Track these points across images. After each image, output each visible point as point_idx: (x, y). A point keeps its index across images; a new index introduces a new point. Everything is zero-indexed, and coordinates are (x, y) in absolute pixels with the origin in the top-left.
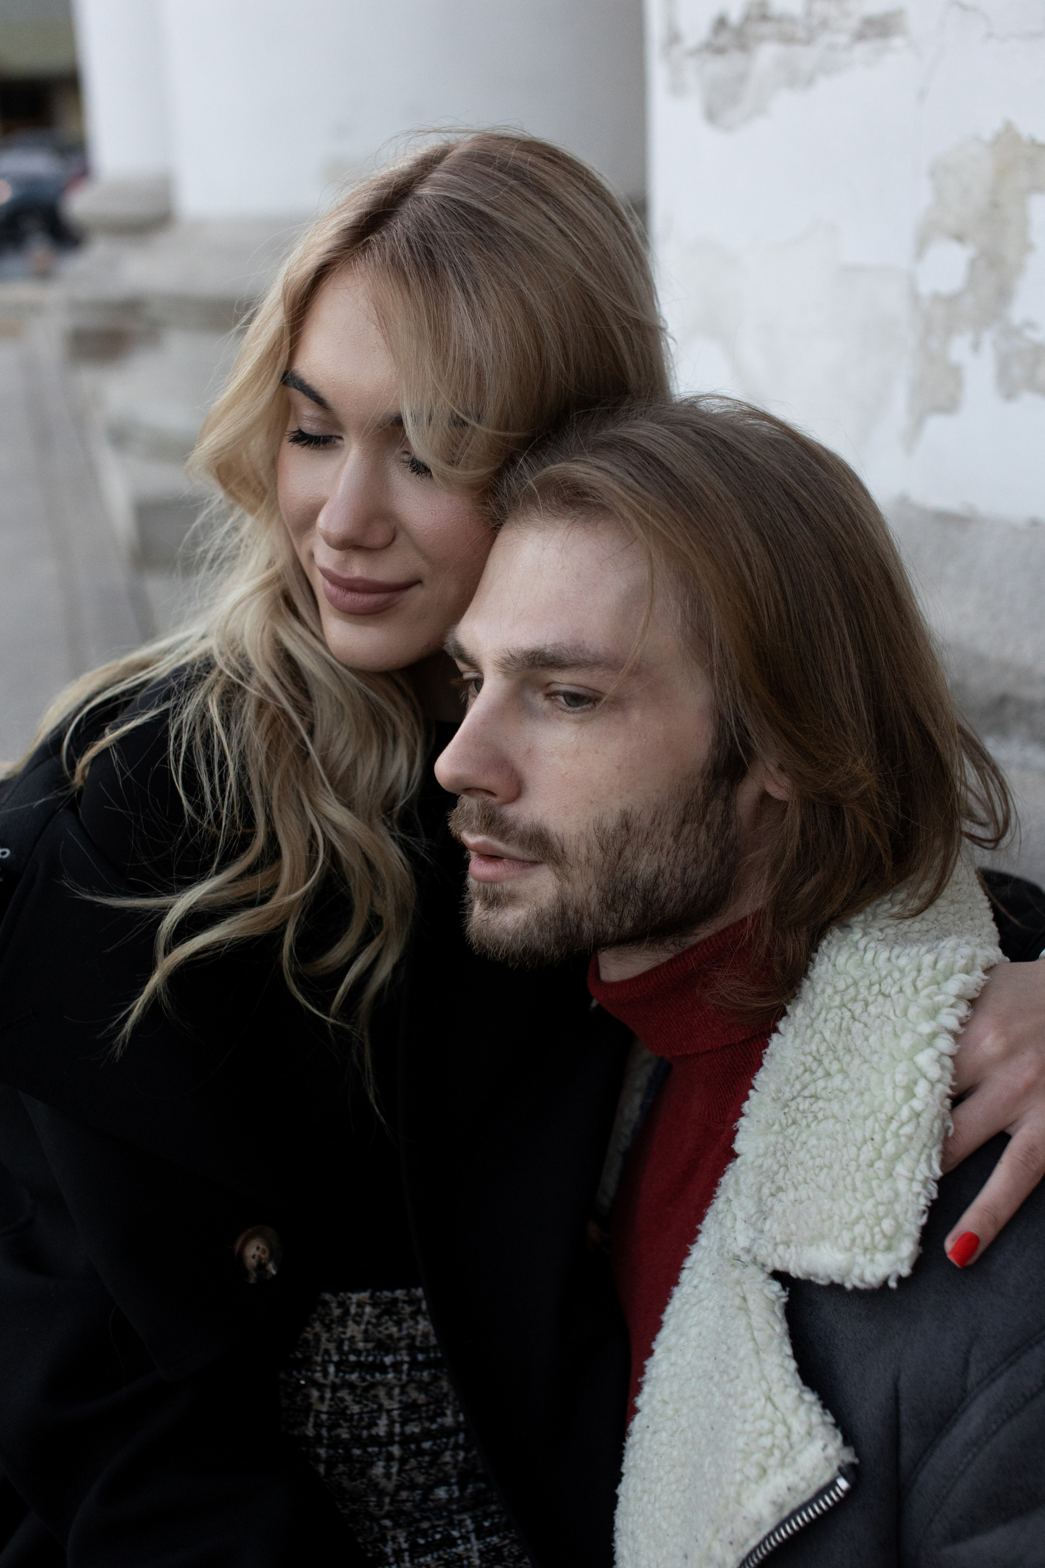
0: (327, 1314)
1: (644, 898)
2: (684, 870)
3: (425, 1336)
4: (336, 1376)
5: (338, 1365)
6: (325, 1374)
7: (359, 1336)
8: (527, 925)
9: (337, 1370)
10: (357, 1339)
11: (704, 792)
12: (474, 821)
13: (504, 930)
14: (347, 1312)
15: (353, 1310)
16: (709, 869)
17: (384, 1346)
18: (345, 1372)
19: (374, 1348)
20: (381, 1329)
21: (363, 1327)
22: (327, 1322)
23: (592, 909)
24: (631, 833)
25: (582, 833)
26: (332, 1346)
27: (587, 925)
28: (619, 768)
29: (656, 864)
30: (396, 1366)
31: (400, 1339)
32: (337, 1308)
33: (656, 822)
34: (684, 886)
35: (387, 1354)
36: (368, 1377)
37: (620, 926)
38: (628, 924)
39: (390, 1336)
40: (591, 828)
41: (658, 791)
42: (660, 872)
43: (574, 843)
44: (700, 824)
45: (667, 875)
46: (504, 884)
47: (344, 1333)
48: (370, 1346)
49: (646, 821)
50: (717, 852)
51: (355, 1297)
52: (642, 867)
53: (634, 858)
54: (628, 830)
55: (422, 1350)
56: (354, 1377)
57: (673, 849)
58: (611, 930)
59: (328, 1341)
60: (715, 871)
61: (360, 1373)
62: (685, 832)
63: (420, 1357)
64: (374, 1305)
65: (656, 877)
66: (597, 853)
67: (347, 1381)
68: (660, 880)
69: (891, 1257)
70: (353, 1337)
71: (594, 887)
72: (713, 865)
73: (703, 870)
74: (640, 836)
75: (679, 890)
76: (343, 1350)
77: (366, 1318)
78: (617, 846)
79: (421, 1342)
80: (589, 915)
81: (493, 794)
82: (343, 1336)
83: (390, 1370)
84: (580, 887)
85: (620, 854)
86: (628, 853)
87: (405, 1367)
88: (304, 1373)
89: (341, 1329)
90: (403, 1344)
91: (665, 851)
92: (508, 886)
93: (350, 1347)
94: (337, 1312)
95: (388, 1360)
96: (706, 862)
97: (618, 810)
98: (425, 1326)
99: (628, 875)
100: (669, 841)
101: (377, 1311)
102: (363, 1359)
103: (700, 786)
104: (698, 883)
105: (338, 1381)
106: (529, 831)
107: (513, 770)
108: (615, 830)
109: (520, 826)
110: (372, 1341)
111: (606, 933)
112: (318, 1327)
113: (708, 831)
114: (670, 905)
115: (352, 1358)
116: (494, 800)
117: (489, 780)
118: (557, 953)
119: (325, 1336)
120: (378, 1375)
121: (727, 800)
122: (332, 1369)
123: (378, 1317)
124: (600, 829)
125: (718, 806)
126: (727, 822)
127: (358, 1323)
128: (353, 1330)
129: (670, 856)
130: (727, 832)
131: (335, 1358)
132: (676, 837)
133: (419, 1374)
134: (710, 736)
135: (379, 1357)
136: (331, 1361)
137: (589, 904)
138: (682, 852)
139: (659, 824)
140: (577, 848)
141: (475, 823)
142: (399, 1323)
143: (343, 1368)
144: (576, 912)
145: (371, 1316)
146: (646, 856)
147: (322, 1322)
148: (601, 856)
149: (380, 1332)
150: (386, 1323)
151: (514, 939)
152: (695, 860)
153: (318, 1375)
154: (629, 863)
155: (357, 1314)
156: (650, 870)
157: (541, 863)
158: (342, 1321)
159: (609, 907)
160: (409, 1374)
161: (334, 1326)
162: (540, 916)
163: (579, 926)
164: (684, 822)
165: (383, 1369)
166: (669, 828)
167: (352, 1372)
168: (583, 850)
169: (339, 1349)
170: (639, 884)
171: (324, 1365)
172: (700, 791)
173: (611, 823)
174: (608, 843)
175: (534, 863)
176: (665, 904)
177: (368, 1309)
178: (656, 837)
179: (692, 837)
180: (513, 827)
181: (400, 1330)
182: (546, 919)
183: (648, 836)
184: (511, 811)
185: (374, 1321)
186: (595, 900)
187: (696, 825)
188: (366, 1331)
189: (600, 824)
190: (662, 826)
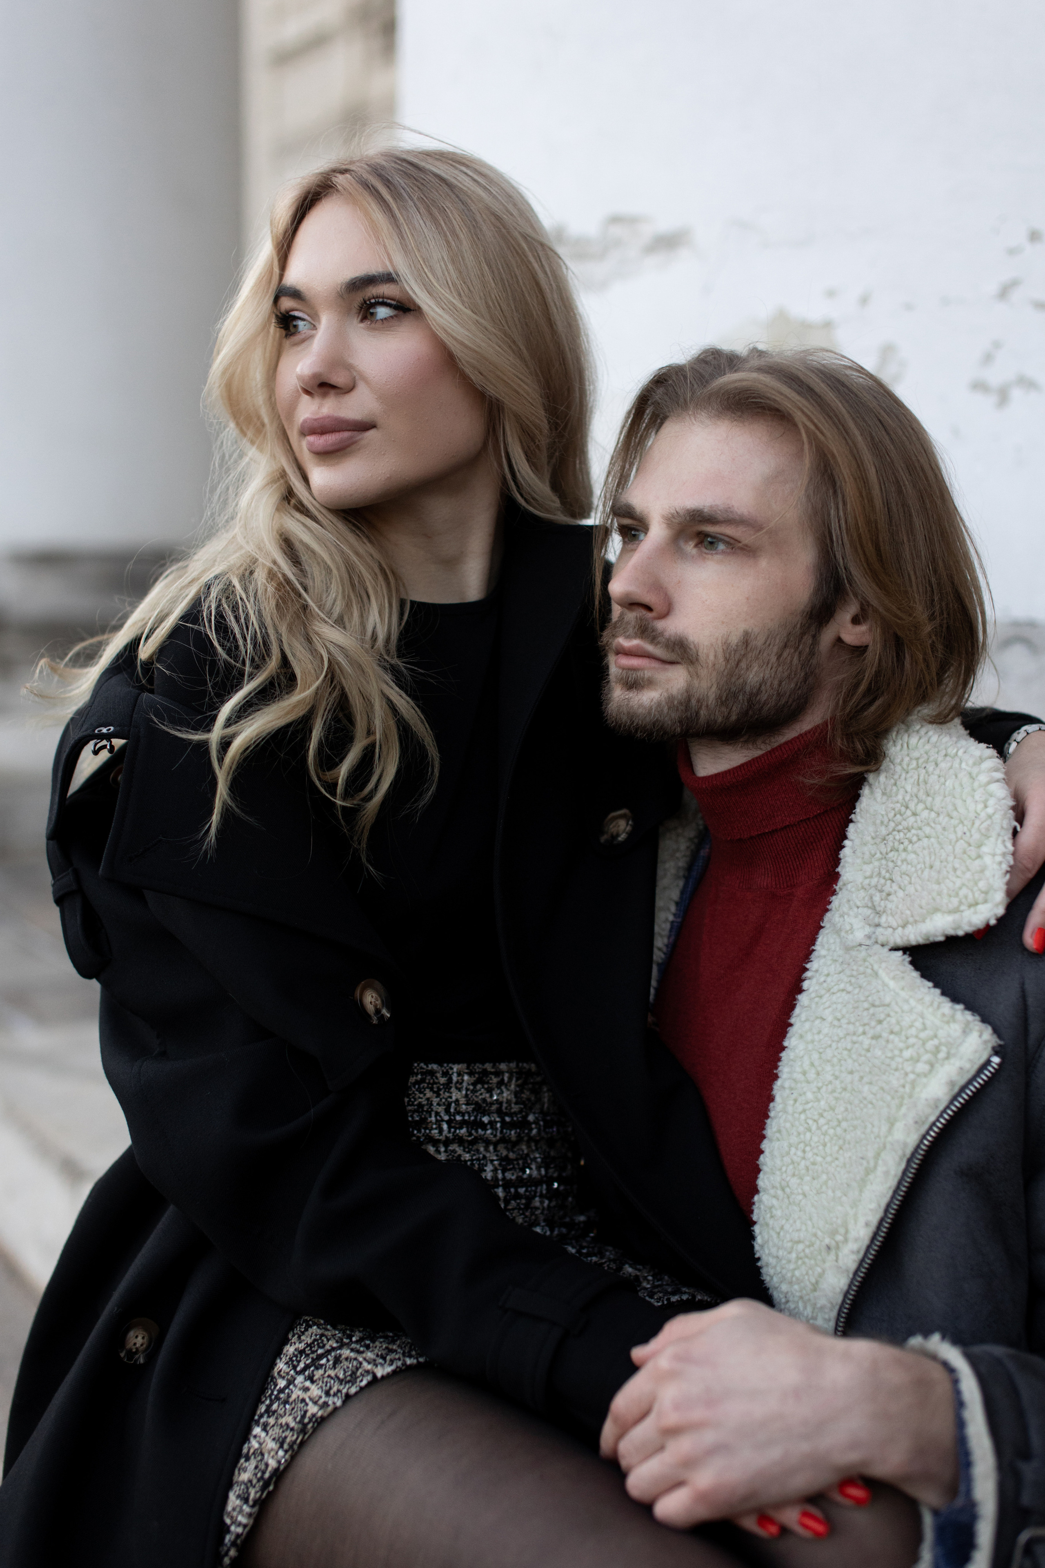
0: (435, 1083)
1: (749, 700)
2: (780, 685)
3: (509, 1102)
4: (449, 1132)
5: (449, 1122)
6: (441, 1131)
7: (463, 1101)
8: (659, 704)
9: (449, 1127)
10: (461, 1102)
11: (801, 628)
12: (631, 629)
13: (641, 706)
14: (450, 1080)
15: (455, 1078)
16: (796, 685)
17: (480, 1108)
18: (456, 1129)
19: (474, 1110)
20: (478, 1094)
21: (464, 1092)
22: (435, 1090)
23: (710, 702)
24: (749, 649)
25: (712, 645)
26: (441, 1109)
27: (703, 712)
28: (748, 599)
29: (762, 675)
30: (492, 1123)
31: (492, 1104)
32: (442, 1077)
33: (768, 643)
34: (778, 694)
35: (484, 1116)
36: (473, 1132)
37: (728, 718)
38: (734, 717)
39: (484, 1100)
40: (719, 642)
41: (772, 620)
42: (763, 682)
43: (705, 651)
44: (795, 651)
45: (768, 684)
46: (646, 672)
47: (451, 1097)
48: (470, 1108)
49: (759, 642)
50: (803, 674)
51: (456, 1068)
52: (751, 676)
53: (747, 669)
54: (747, 646)
55: (507, 1114)
56: (463, 1131)
57: (775, 665)
58: (720, 720)
59: (438, 1104)
60: (800, 688)
61: (467, 1128)
62: (785, 654)
63: (507, 1119)
64: (470, 1074)
65: (760, 686)
66: (721, 660)
67: (457, 1135)
68: (763, 687)
69: (989, 906)
70: (457, 1101)
71: (715, 686)
72: (799, 684)
73: (793, 685)
74: (754, 653)
75: (774, 697)
76: (450, 1112)
77: (465, 1084)
78: (737, 657)
79: (506, 1108)
80: (707, 706)
81: (649, 608)
82: (449, 1100)
83: (489, 1127)
84: (705, 684)
85: (738, 664)
86: (743, 665)
87: (499, 1125)
88: (423, 1131)
89: (447, 1094)
90: (494, 1107)
91: (770, 666)
92: (647, 674)
93: (455, 1109)
94: (443, 1080)
95: (486, 1119)
96: (795, 680)
97: (742, 630)
98: (508, 1095)
99: (741, 680)
100: (773, 659)
101: (473, 1079)
102: (466, 1118)
103: (800, 622)
104: (788, 694)
105: (450, 1135)
106: (672, 638)
107: (666, 594)
108: (737, 646)
109: (667, 634)
110: (472, 1104)
111: (716, 722)
112: (429, 1094)
113: (800, 657)
114: (766, 708)
115: (458, 1118)
116: (649, 615)
117: (648, 598)
118: (679, 729)
119: (435, 1101)
120: (480, 1131)
121: (814, 637)
122: (445, 1126)
123: (474, 1084)
124: (726, 644)
125: (808, 639)
126: (812, 653)
127: (460, 1090)
128: (455, 1095)
129: (772, 671)
130: (811, 661)
131: (446, 1118)
132: (779, 656)
133: (508, 1131)
134: (812, 586)
135: (479, 1117)
136: (443, 1120)
137: (708, 697)
138: (780, 669)
139: (769, 645)
140: (708, 656)
141: (631, 631)
142: (490, 1091)
143: (453, 1125)
144: (698, 701)
145: (469, 1084)
146: (756, 668)
147: (432, 1089)
148: (724, 663)
149: (476, 1096)
150: (480, 1090)
151: (649, 713)
152: (789, 677)
153: (435, 1132)
154: (742, 672)
155: (457, 1082)
156: (756, 679)
157: (678, 663)
158: (447, 1086)
159: (722, 703)
160: (501, 1132)
161: (441, 1092)
162: (671, 699)
163: (697, 713)
164: (785, 646)
165: (484, 1126)
166: (775, 649)
167: (461, 1128)
168: (712, 657)
169: (447, 1111)
170: (748, 689)
171: (439, 1123)
172: (799, 626)
173: (735, 639)
174: (730, 654)
175: (672, 663)
176: (762, 707)
177: (466, 1078)
178: (765, 654)
179: (789, 658)
180: (662, 634)
181: (491, 1096)
182: (676, 702)
183: (760, 653)
184: (660, 625)
185: (471, 1087)
186: (714, 696)
187: (792, 650)
188: (466, 1096)
189: (727, 640)
190: (771, 646)
